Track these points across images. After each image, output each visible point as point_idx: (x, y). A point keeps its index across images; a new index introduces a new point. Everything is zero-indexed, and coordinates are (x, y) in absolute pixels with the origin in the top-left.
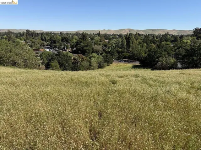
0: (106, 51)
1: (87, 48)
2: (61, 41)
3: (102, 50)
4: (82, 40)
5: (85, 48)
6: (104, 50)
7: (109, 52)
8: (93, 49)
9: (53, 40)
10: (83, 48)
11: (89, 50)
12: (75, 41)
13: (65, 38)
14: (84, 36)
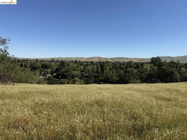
0: (84, 75)
1: (67, 73)
2: (41, 68)
3: (80, 75)
4: (62, 67)
5: (66, 74)
6: (82, 75)
7: (86, 77)
8: (72, 74)
9: (34, 67)
10: (64, 73)
11: (69, 75)
12: (55, 68)
13: (45, 65)
14: (62, 63)
